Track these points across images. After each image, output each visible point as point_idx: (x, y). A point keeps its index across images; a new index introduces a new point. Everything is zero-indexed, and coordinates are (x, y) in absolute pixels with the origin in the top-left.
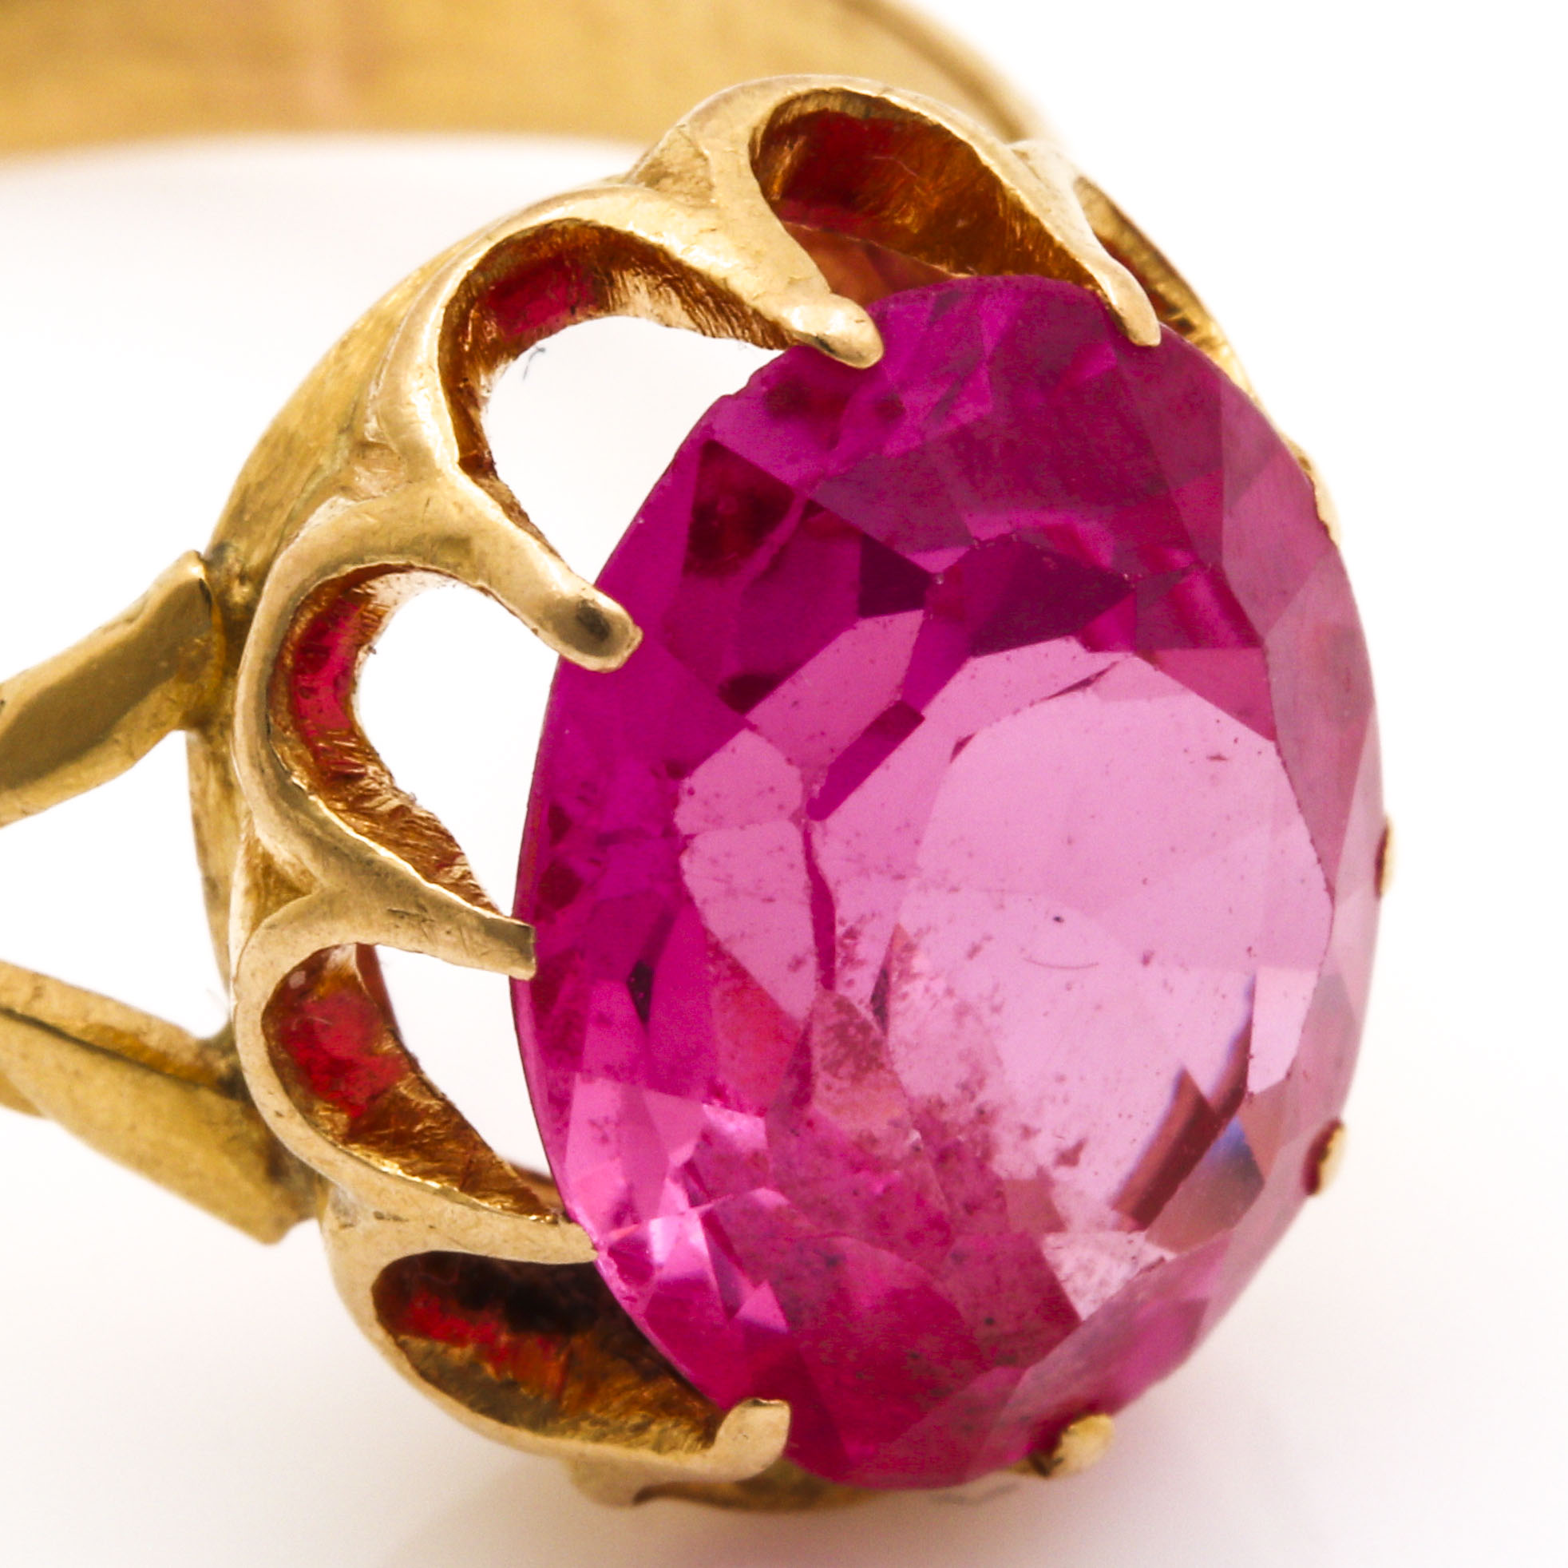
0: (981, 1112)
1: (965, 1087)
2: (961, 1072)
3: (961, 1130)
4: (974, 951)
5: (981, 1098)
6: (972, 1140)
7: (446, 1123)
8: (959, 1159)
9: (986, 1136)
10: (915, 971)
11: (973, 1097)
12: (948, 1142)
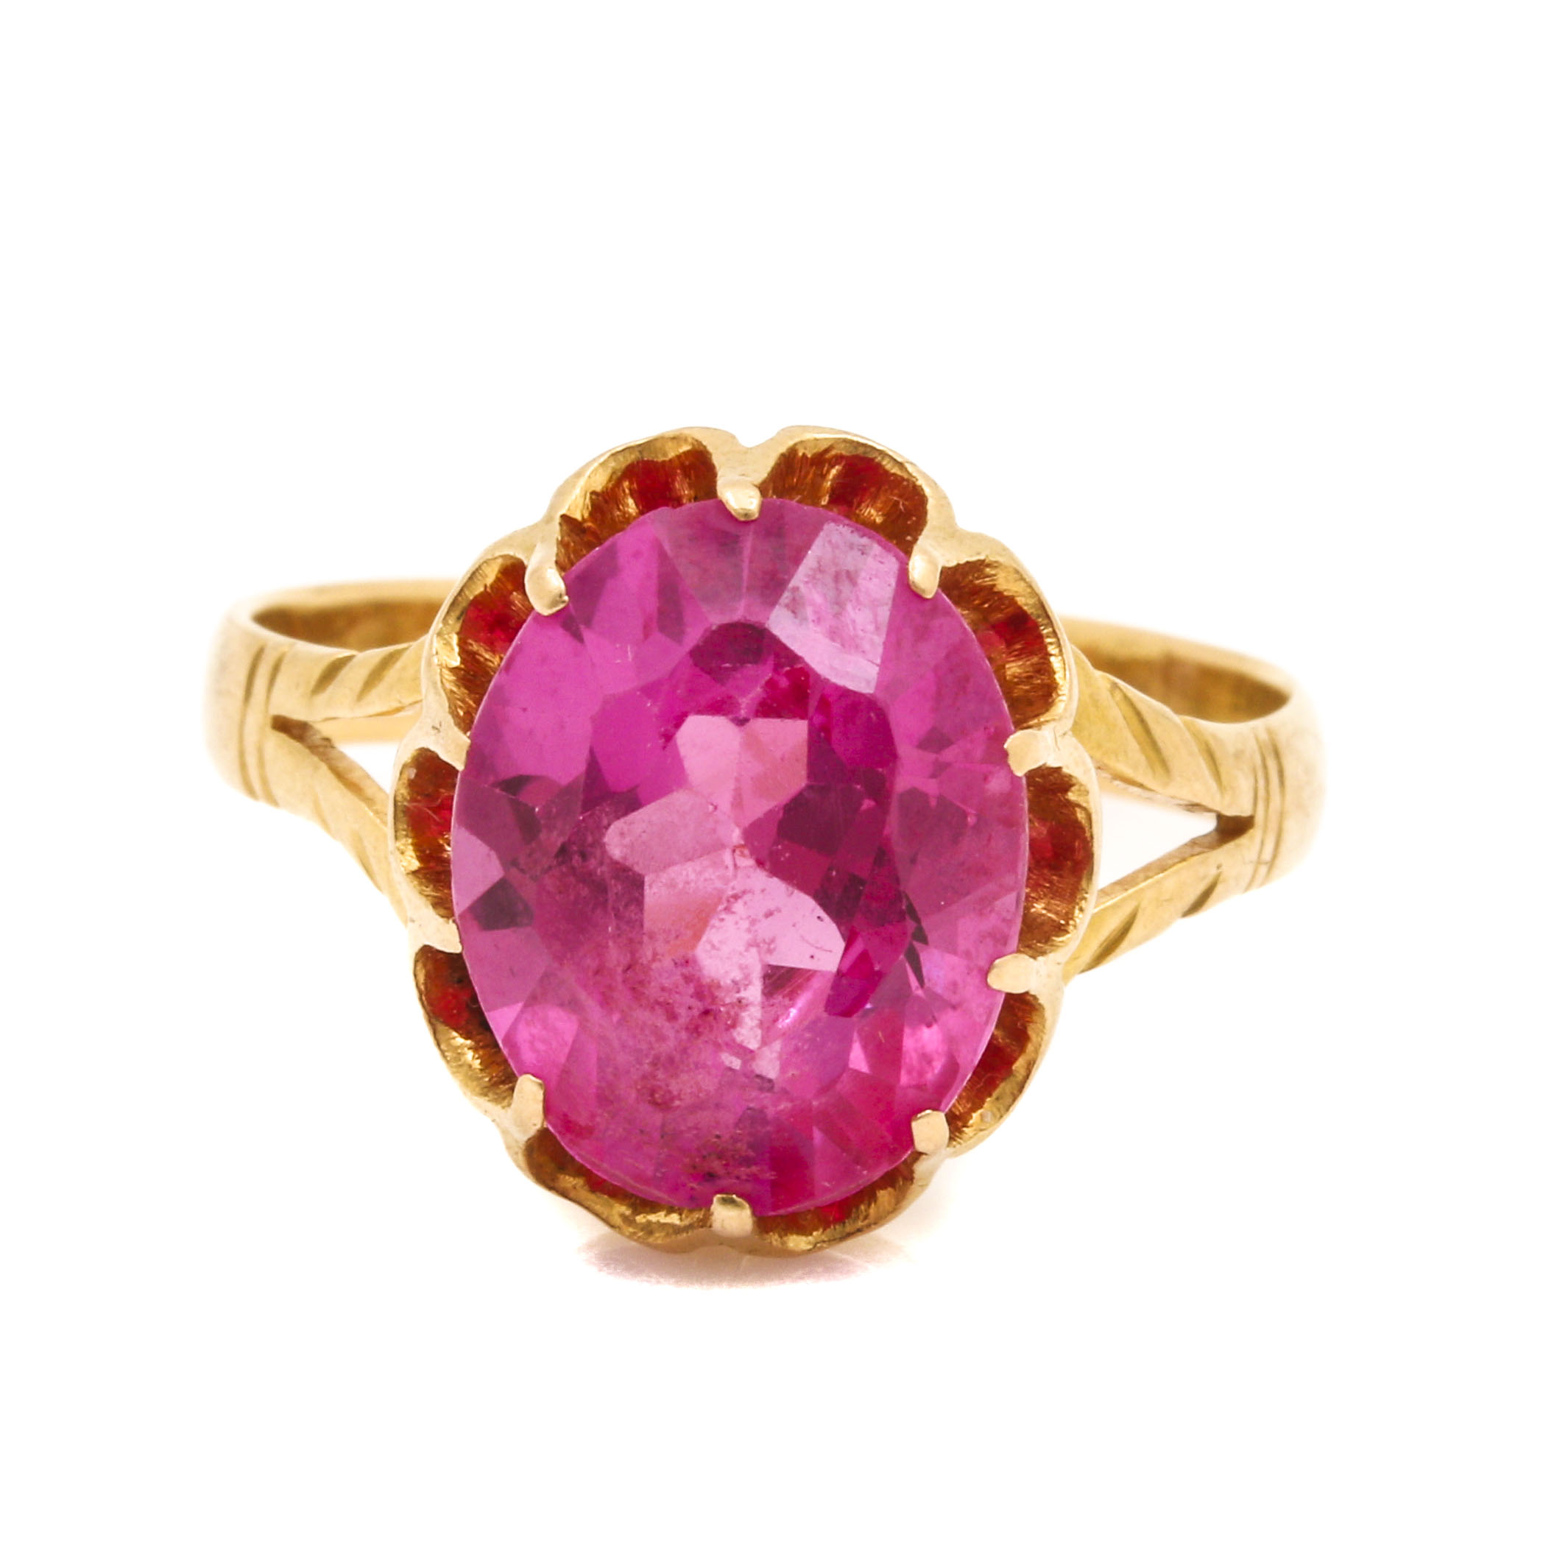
0: (740, 1001)
1: (735, 982)
2: (737, 975)
3: (724, 1005)
4: (769, 914)
5: (743, 994)
6: (728, 1013)
7: (431, 868)
8: (715, 1018)
9: (737, 1015)
10: (733, 910)
11: (738, 991)
12: (714, 1007)
